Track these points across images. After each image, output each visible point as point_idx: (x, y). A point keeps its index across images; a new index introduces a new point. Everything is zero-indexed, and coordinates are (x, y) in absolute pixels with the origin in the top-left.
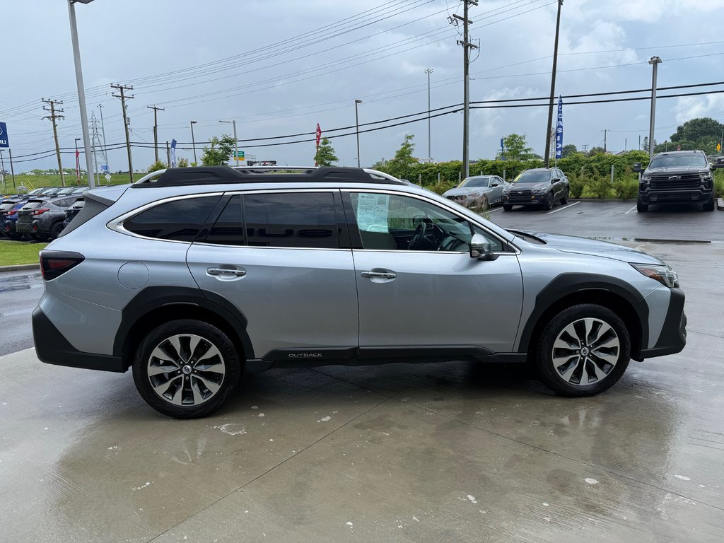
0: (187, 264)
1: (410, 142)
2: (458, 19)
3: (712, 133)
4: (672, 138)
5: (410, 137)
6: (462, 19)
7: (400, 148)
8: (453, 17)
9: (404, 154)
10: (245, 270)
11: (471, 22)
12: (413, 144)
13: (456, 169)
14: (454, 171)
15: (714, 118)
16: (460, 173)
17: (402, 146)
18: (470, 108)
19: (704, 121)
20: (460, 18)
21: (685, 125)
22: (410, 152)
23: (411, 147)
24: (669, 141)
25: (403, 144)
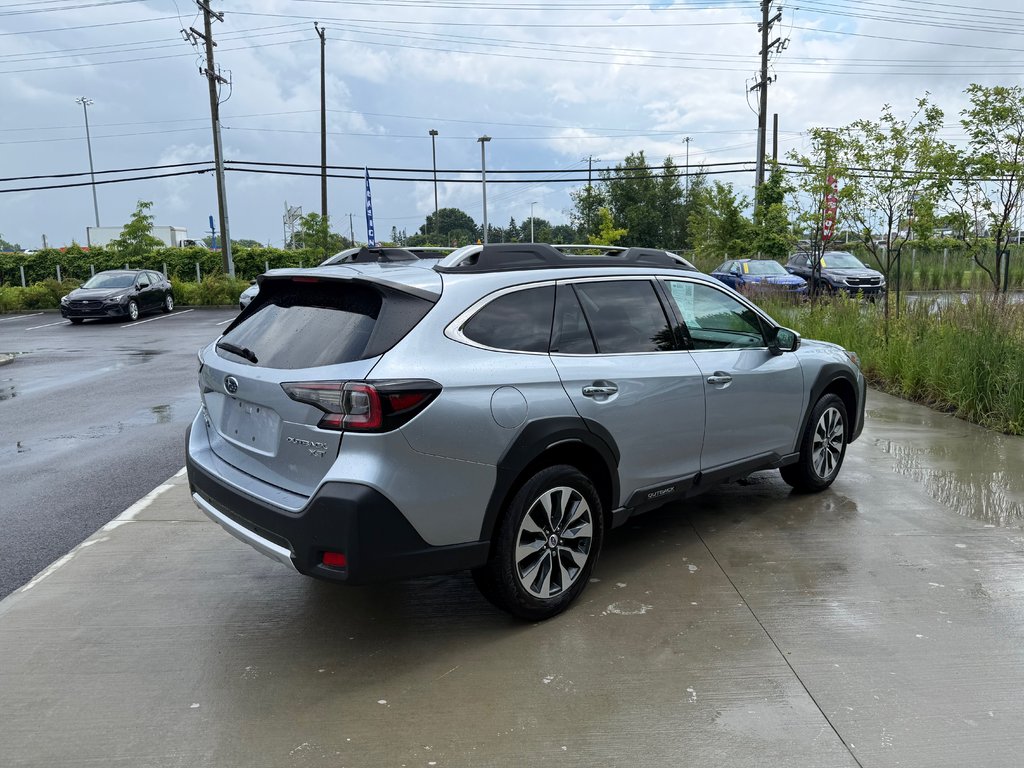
0: (561, 384)
1: (146, 212)
2: (196, 35)
3: (461, 226)
4: (421, 229)
5: (146, 205)
6: (203, 37)
7: (130, 220)
8: (189, 31)
9: (138, 228)
10: (614, 385)
11: (215, 45)
12: (151, 217)
13: (190, 258)
14: (187, 261)
15: (461, 210)
16: (198, 264)
17: (134, 219)
18: (226, 169)
19: (453, 211)
20: (200, 35)
21: (433, 214)
22: (148, 228)
23: (150, 221)
24: (420, 233)
25: (134, 215)
